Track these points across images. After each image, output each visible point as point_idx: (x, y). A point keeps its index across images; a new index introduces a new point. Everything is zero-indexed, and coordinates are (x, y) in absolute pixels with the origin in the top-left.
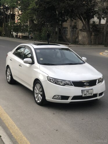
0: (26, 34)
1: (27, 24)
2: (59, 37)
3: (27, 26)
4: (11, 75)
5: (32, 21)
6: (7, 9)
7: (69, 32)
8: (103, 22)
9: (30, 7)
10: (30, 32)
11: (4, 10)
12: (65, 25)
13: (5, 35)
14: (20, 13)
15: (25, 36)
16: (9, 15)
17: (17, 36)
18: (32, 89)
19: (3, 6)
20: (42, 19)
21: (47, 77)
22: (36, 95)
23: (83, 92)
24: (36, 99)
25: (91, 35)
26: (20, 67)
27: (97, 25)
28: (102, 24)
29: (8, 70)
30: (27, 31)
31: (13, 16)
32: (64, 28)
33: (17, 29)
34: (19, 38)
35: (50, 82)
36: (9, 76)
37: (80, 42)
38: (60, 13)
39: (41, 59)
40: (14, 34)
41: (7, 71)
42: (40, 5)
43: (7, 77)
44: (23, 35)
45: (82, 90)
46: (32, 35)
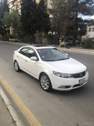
0: (17, 40)
1: (16, 35)
2: (33, 41)
3: (16, 36)
4: (18, 66)
5: (19, 33)
6: (6, 27)
7: (37, 39)
8: (54, 33)
9: (18, 27)
10: (18, 39)
11: (4, 28)
12: (35, 35)
13: (6, 40)
14: (12, 29)
15: (16, 41)
16: (7, 31)
17: (11, 41)
18: (38, 78)
19: (4, 26)
20: (24, 32)
21: (53, 71)
22: (42, 84)
23: (80, 81)
24: (43, 87)
25: (49, 39)
26: (26, 62)
27: (52, 35)
28: (54, 35)
29: (16, 63)
30: (17, 38)
31: (9, 31)
32: (35, 36)
33: (12, 37)
34: (13, 42)
35: (56, 75)
36: (17, 67)
37: (43, 43)
38: (33, 29)
39: (43, 57)
40: (10, 40)
41: (14, 63)
42: (24, 25)
43: (15, 68)
44: (15, 40)
45: (79, 80)
46: (19, 40)
